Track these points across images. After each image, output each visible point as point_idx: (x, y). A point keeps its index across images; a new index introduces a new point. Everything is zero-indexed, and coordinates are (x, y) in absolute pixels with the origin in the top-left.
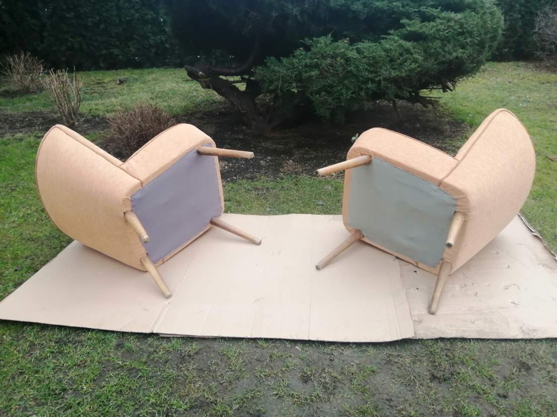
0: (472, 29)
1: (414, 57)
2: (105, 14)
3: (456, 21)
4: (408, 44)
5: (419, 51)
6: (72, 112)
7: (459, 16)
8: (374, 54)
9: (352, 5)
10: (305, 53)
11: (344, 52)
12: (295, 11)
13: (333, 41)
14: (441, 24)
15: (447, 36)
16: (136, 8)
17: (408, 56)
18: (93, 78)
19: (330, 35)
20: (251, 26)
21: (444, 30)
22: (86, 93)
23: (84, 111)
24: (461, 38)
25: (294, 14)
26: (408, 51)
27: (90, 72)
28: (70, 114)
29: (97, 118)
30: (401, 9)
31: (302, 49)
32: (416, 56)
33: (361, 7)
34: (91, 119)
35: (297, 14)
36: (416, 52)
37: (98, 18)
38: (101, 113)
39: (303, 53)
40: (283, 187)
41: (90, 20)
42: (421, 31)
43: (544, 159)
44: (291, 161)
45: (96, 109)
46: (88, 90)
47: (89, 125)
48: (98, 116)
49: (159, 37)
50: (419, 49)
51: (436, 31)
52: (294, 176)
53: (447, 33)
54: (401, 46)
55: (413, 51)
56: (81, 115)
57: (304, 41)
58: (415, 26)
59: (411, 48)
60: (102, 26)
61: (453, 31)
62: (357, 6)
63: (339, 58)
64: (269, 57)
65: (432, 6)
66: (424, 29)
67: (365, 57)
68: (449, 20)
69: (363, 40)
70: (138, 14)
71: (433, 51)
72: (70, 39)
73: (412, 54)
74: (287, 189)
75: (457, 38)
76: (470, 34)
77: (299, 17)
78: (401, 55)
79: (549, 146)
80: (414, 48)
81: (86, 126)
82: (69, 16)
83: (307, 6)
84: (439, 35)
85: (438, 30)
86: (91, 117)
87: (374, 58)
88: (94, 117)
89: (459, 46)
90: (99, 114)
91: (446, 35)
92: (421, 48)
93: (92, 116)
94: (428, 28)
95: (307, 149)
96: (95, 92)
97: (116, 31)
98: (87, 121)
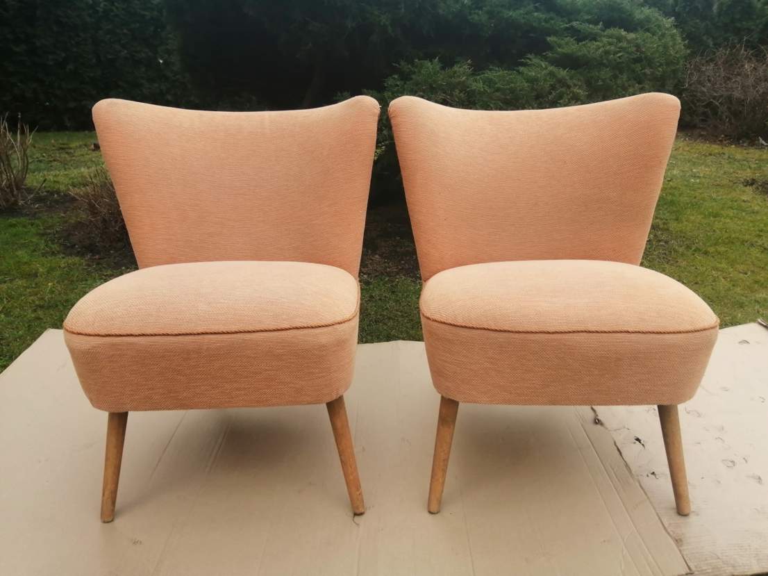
0: (652, 54)
1: (573, 92)
2: (75, 50)
3: (629, 42)
4: (563, 73)
5: (580, 83)
6: (13, 184)
7: (632, 36)
8: (513, 85)
9: (470, 14)
10: (402, 83)
11: (464, 82)
12: (385, 19)
13: (443, 68)
14: (610, 44)
15: (620, 63)
16: (122, 42)
17: (563, 89)
18: (53, 141)
19: (437, 60)
20: (310, 45)
21: (615, 53)
22: (40, 161)
23: (35, 184)
24: (638, 67)
25: (382, 24)
26: (562, 82)
27: (50, 134)
28: (10, 186)
29: (56, 196)
30: (543, 24)
31: (396, 76)
32: (576, 90)
33: (484, 18)
34: (46, 196)
35: (387, 23)
36: (575, 85)
37: (64, 55)
38: (62, 188)
39: (398, 83)
40: (371, 297)
41: (50, 57)
42: (580, 54)
43: (762, 252)
44: (377, 256)
45: (55, 181)
46: (44, 156)
47: (42, 205)
48: (58, 192)
49: (156, 85)
50: (579, 80)
51: (603, 54)
52: (387, 279)
53: (619, 57)
54: (552, 74)
55: (570, 82)
56: (30, 190)
57: (400, 65)
58: (569, 46)
59: (567, 78)
60: (70, 67)
61: (626, 56)
62: (480, 17)
63: (457, 91)
64: (341, 92)
65: (589, 22)
66: (585, 51)
67: (498, 90)
68: (620, 39)
69: (491, 67)
70: (126, 52)
71: (600, 83)
72: (19, 84)
73: (569, 87)
74: (380, 299)
75: (633, 66)
76: (650, 62)
77: (390, 29)
78: (553, 87)
79: (761, 234)
80: (571, 78)
81: (37, 206)
82: (17, 50)
83: (403, 10)
84: (607, 59)
85: (607, 53)
86: (45, 193)
87: (512, 91)
88: (52, 193)
89: (635, 79)
90: (59, 188)
91: (618, 60)
92: (582, 78)
93: (48, 192)
94: (591, 49)
95: (398, 238)
96: (54, 160)
97: (92, 75)
98: (39, 199)
